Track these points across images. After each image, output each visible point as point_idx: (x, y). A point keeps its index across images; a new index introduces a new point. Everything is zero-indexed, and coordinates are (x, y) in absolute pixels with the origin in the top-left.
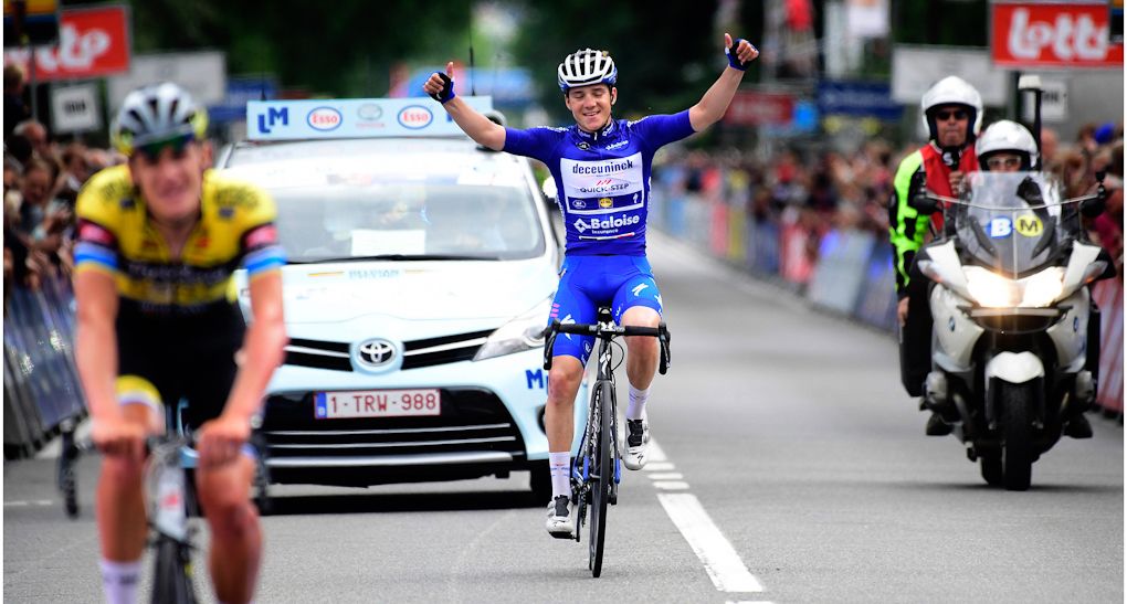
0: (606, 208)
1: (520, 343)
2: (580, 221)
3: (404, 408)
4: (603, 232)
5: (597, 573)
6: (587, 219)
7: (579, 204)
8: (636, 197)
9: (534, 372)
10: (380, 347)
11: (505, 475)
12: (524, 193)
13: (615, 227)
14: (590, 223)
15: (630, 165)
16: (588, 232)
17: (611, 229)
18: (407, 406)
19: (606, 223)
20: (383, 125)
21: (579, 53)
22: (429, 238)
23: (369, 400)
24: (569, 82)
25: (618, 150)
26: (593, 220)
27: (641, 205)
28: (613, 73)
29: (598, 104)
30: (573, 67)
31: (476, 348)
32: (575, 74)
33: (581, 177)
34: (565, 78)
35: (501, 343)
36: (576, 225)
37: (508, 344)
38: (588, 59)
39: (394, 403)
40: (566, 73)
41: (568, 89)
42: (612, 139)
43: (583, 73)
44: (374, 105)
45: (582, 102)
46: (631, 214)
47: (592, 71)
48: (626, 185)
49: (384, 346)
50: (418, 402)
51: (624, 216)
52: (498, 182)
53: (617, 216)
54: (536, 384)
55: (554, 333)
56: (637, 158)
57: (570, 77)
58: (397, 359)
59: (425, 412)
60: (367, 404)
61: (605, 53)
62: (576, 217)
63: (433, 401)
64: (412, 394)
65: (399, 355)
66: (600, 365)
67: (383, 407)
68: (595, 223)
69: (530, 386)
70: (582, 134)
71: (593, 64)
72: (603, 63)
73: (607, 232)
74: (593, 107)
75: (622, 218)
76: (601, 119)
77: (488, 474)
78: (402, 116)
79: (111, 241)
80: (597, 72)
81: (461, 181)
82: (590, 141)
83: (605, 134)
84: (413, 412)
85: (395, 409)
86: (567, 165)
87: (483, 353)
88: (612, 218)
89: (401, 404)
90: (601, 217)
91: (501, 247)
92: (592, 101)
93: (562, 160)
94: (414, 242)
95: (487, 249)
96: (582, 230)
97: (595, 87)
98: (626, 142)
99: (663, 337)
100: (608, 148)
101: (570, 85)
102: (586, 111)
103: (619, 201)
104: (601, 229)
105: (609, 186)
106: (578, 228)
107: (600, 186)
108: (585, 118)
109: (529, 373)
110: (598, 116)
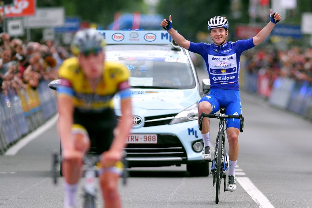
0: (224, 73)
1: (186, 119)
2: (214, 77)
3: (145, 141)
4: (222, 81)
5: (217, 203)
6: (217, 77)
7: (214, 71)
8: (234, 69)
9: (191, 129)
10: (136, 119)
11: (180, 165)
12: (188, 65)
13: (227, 80)
14: (218, 78)
15: (232, 58)
16: (217, 81)
17: (225, 80)
18: (145, 140)
19: (224, 78)
20: (138, 40)
21: (216, 17)
22: (154, 81)
23: (133, 137)
24: (211, 26)
25: (228, 52)
26: (219, 77)
27: (236, 72)
28: (227, 25)
29: (221, 35)
30: (213, 21)
31: (171, 120)
32: (213, 24)
33: (214, 61)
34: (210, 25)
35: (179, 118)
36: (213, 78)
37: (182, 119)
38: (218, 19)
39: (141, 139)
40: (210, 24)
41: (211, 29)
42: (226, 48)
43: (216, 23)
44: (135, 33)
45: (215, 34)
46: (232, 75)
47: (219, 23)
48: (231, 65)
49: (138, 118)
50: (150, 139)
51: (230, 76)
52: (179, 61)
53: (227, 76)
54: (191, 133)
55: (202, 117)
56: (234, 55)
57: (212, 25)
58: (143, 123)
59: (152, 142)
60: (131, 139)
61: (225, 18)
62: (213, 76)
63: (155, 139)
64: (147, 136)
65: (143, 122)
66: (220, 129)
67: (137, 140)
68: (220, 78)
69: (189, 134)
70: (215, 46)
71: (220, 20)
72: (223, 21)
73: (224, 81)
74: (219, 35)
75: (229, 77)
76: (221, 40)
77: (173, 165)
78: (145, 37)
79: (70, 85)
80: (221, 23)
81: (166, 60)
82: (218, 49)
83: (223, 46)
84: (148, 142)
85: (141, 141)
86: (210, 57)
87: (173, 122)
88: (225, 77)
89: (143, 139)
90: (222, 76)
91: (179, 84)
92: (219, 34)
93: (209, 55)
94: (149, 82)
95: (175, 85)
96: (215, 80)
97: (221, 28)
98: (231, 50)
99: (241, 119)
100: (225, 51)
101: (211, 27)
102: (216, 37)
103: (228, 70)
104: (222, 80)
105: (224, 65)
106: (214, 79)
107: (221, 65)
108: (216, 39)
109: (189, 130)
110: (221, 39)
